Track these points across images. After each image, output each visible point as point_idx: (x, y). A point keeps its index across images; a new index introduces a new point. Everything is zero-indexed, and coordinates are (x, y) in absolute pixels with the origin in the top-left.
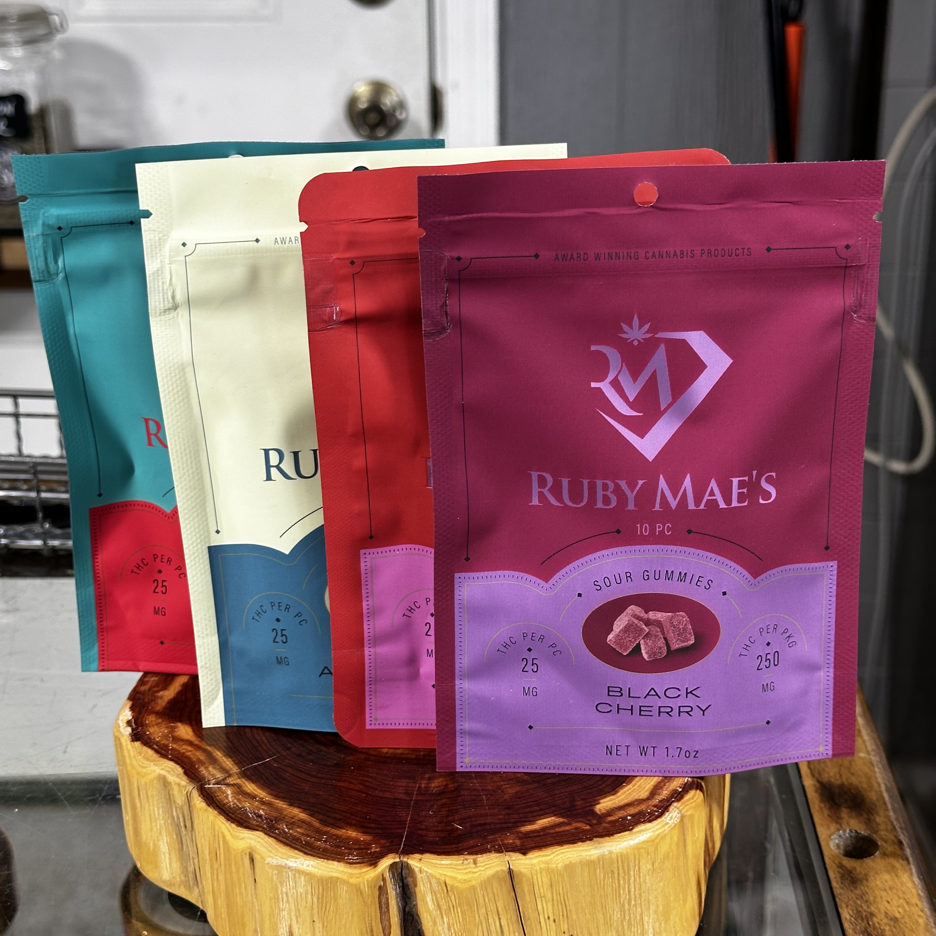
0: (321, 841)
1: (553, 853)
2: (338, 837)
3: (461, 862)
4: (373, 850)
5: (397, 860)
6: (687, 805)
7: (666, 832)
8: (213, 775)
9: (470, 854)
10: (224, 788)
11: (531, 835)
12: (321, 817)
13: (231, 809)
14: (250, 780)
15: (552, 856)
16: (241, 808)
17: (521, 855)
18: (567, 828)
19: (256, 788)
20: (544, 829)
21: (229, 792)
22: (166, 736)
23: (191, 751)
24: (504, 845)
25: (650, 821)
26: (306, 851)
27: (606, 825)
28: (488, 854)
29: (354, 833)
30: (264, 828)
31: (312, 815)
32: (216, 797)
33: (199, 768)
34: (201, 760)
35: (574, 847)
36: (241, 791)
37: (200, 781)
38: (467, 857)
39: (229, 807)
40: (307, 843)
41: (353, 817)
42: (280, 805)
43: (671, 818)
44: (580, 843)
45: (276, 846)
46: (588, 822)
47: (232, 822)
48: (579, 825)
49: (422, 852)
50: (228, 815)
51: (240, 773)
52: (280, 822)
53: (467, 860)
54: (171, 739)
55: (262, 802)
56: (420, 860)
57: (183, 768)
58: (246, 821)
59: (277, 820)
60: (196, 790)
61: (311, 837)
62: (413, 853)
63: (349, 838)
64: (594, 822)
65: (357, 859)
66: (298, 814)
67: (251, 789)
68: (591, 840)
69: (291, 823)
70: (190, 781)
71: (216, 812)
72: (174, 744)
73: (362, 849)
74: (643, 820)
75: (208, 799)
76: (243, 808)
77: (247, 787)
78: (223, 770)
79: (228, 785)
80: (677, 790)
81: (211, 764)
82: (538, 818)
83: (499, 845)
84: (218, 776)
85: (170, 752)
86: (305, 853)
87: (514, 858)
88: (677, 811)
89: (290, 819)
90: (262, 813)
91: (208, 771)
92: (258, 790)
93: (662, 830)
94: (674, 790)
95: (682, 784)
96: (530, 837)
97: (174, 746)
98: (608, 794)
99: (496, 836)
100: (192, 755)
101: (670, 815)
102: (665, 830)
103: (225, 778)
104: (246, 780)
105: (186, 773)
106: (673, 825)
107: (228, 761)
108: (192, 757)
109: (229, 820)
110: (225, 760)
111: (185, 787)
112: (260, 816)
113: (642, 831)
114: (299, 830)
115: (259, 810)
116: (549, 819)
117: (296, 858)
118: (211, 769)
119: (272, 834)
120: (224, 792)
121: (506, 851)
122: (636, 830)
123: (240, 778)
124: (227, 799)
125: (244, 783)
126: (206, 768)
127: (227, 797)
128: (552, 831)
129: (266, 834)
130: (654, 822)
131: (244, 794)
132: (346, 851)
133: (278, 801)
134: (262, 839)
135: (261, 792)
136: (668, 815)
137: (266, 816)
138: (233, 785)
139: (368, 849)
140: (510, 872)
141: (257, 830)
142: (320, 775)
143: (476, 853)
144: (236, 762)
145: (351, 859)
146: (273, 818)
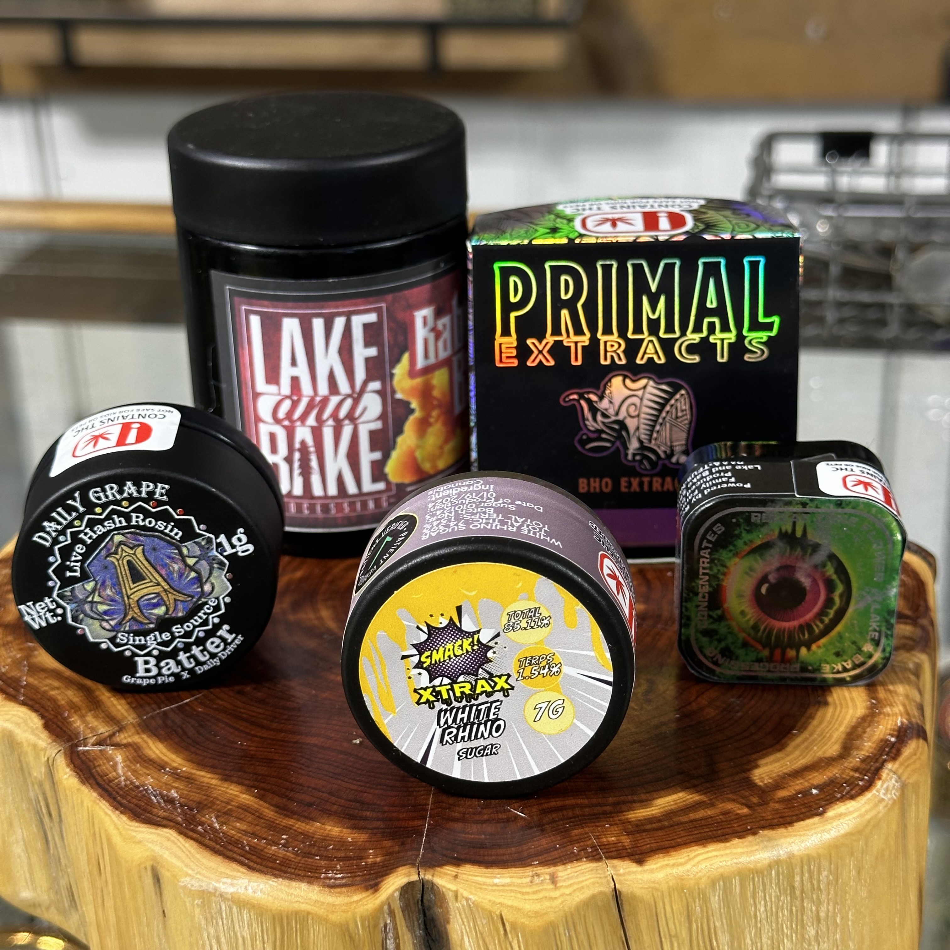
0: (277, 844)
1: (690, 860)
2: (307, 836)
3: (528, 880)
4: (370, 861)
5: (415, 878)
6: (907, 767)
7: (881, 815)
8: (93, 729)
9: (544, 863)
10: (110, 750)
11: (649, 827)
12: (277, 799)
13: (121, 789)
14: (156, 735)
15: (688, 867)
16: (138, 787)
17: (634, 865)
18: (710, 812)
19: (164, 750)
20: (669, 815)
21: (119, 759)
22: (17, 663)
23: (58, 688)
24: (602, 845)
25: (852, 798)
26: (251, 864)
27: (777, 806)
28: (575, 864)
29: (336, 829)
30: (178, 823)
31: (261, 797)
32: (95, 767)
33: (69, 717)
34: (73, 703)
35: (726, 848)
36: (140, 757)
37: (70, 739)
38: (540, 870)
39: (118, 784)
40: (254, 851)
41: (333, 799)
42: (206, 780)
43: (887, 790)
44: (736, 841)
45: (198, 856)
46: (744, 801)
47: (121, 813)
48: (729, 806)
49: (458, 862)
50: (115, 799)
51: (139, 725)
52: (206, 811)
53: (538, 875)
54: (26, 669)
55: (176, 775)
56: (456, 877)
57: (43, 717)
58: (145, 810)
59: (201, 806)
60: (63, 756)
61: (260, 838)
62: (441, 865)
63: (326, 839)
64: (755, 800)
65: (343, 878)
66: (236, 796)
67: (157, 752)
68: (754, 834)
69: (225, 813)
70: (54, 741)
71: (95, 794)
72: (31, 676)
73: (349, 858)
74: (839, 795)
75: (81, 770)
76: (143, 786)
77: (150, 748)
78: (111, 719)
79: (117, 745)
80: (887, 740)
81: (90, 711)
82: (655, 795)
83: (593, 847)
84: (102, 730)
85: (22, 690)
86: (249, 867)
87: (622, 871)
88: (895, 776)
89: (224, 805)
90: (176, 795)
91: (84, 721)
92: (169, 754)
93: (874, 812)
94: (882, 740)
95: (894, 730)
96: (645, 831)
97: (31, 680)
98: (771, 750)
99: (587, 829)
100: (59, 694)
101: (885, 786)
102: (879, 813)
103: (114, 734)
104: (149, 737)
105: (47, 726)
106: (890, 802)
107: (120, 705)
108: (59, 698)
109: (117, 809)
110: (115, 702)
111: (45, 750)
112: (170, 801)
113: (840, 815)
114: (238, 824)
115: (169, 790)
116: (675, 797)
117: (234, 878)
118: (90, 718)
119: (191, 834)
120: (109, 759)
121: (607, 858)
122: (831, 813)
123: (138, 734)
124: (115, 770)
125: (146, 742)
126: (82, 717)
127: (114, 767)
128: (684, 819)
129: (181, 833)
130: (859, 799)
131: (145, 761)
132: (323, 863)
133: (202, 773)
134: (173, 842)
135: (173, 757)
136: (882, 786)
137: (182, 800)
138: (127, 746)
139: (361, 858)
140: (617, 895)
141: (165, 826)
142: (275, 725)
143: (554, 862)
144: (134, 705)
145: (330, 879)
146: (194, 805)
